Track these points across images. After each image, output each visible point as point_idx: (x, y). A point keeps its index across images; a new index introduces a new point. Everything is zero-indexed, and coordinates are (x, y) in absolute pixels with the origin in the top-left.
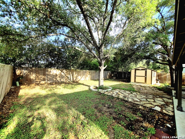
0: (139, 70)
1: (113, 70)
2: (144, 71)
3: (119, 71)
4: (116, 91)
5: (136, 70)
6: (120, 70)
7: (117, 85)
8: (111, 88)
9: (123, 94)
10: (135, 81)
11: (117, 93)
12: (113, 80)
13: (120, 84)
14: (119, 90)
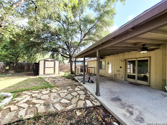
0: (48, 61)
1: (8, 60)
2: (53, 62)
3: (19, 62)
4: (24, 97)
5: (45, 61)
6: (21, 61)
7: (20, 83)
8: (10, 94)
9: (40, 99)
10: (44, 73)
11: (27, 102)
12: (10, 76)
13: (26, 80)
14: (30, 94)
